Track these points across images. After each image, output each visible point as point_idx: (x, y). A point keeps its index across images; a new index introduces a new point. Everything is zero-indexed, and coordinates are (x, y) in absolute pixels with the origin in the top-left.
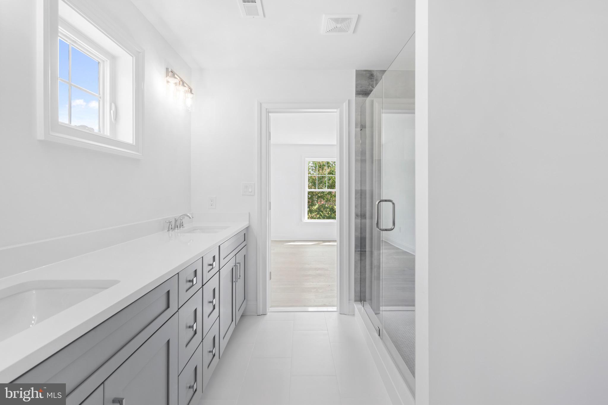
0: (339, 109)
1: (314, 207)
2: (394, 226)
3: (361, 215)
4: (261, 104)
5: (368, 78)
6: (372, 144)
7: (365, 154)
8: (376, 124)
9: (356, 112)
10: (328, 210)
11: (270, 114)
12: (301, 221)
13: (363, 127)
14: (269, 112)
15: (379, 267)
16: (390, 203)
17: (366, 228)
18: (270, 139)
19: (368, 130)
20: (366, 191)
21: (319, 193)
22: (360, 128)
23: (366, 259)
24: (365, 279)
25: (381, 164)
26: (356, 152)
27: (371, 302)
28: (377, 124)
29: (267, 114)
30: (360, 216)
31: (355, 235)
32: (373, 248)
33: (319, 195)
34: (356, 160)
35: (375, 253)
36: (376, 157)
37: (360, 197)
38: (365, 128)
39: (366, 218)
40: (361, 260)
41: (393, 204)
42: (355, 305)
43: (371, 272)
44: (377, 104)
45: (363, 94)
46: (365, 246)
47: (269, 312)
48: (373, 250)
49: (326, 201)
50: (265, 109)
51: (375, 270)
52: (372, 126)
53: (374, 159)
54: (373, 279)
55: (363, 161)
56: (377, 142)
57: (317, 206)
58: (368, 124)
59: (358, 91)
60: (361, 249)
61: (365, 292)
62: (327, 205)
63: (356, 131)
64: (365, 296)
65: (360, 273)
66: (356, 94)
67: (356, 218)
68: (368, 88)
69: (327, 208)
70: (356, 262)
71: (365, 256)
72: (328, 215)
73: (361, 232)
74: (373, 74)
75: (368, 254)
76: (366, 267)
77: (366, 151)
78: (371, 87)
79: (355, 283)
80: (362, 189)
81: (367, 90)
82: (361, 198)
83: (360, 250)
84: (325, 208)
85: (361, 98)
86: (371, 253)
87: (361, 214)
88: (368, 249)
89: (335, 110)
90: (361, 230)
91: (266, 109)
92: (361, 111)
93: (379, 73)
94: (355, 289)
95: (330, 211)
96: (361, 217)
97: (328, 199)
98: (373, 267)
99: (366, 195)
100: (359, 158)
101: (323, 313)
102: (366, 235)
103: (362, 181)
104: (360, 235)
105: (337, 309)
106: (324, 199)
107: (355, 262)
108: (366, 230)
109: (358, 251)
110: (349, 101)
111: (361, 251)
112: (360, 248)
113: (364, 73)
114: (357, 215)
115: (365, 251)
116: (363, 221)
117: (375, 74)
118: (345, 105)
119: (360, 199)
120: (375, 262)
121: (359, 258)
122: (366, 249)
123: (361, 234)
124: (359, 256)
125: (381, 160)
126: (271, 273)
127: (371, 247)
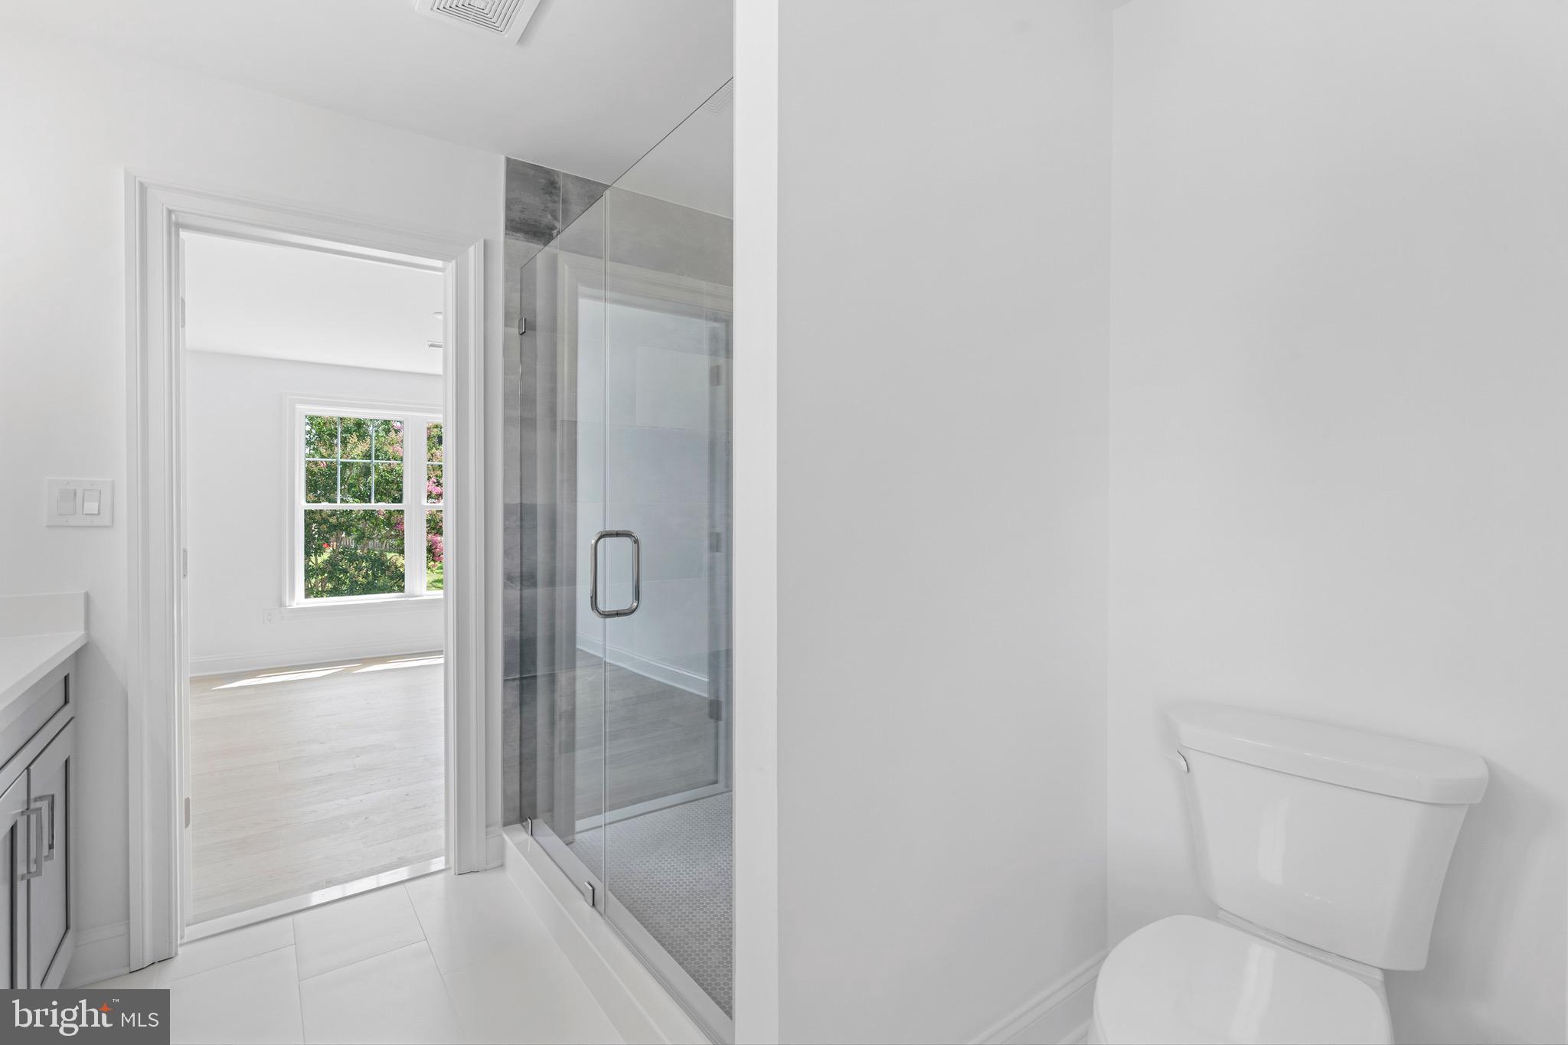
0: (454, 262)
1: (316, 560)
2: (638, 600)
3: (523, 578)
4: (143, 188)
5: (543, 189)
6: (553, 377)
7: (534, 402)
8: (563, 323)
9: (507, 279)
10: (364, 564)
11: (184, 234)
12: (281, 604)
13: (527, 327)
14: (179, 226)
15: (572, 715)
16: (627, 541)
17: (535, 612)
18: (183, 326)
19: (541, 338)
20: (534, 506)
21: (330, 516)
22: (520, 327)
23: (535, 699)
24: (533, 757)
25: (576, 433)
26: (505, 394)
27: (552, 817)
28: (566, 323)
29: (173, 229)
30: (519, 579)
31: (505, 637)
32: (557, 667)
33: (333, 520)
34: (507, 420)
35: (562, 678)
36: (563, 414)
37: (519, 523)
38: (534, 328)
39: (534, 584)
40: (521, 704)
41: (636, 542)
42: (506, 837)
43: (552, 733)
44: (566, 267)
45: (527, 233)
46: (534, 663)
47: (181, 945)
48: (556, 672)
49: (358, 540)
50: (165, 211)
51: (561, 724)
52: (553, 328)
53: (559, 419)
54: (556, 750)
55: (527, 423)
56: (566, 372)
57: (326, 556)
58: (541, 320)
59: (512, 220)
60: (521, 673)
61: (534, 792)
62: (362, 551)
63: (506, 335)
64: (533, 806)
65: (521, 740)
66: (506, 228)
67: (505, 586)
68: (541, 216)
69: (362, 558)
70: (506, 712)
71: (535, 691)
72: (365, 581)
73: (521, 626)
74: (557, 183)
75: (541, 684)
76: (536, 720)
77: (535, 394)
78: (549, 217)
79: (504, 773)
80: (524, 502)
81: (541, 224)
82: (521, 527)
83: (518, 676)
84: (353, 558)
85: (522, 244)
86: (552, 678)
87: (521, 572)
88: (541, 670)
89: (439, 264)
90: (521, 621)
91: (170, 212)
92: (521, 279)
93: (573, 184)
94: (504, 791)
95: (371, 569)
96: (521, 580)
97: (363, 534)
98: (557, 717)
99: (535, 518)
100: (517, 413)
101: (401, 887)
102: (535, 633)
103: (525, 482)
104: (519, 632)
105: (447, 862)
106: (348, 534)
107: (504, 711)
108: (535, 619)
109: (516, 679)
110: (486, 244)
111: (521, 679)
112: (518, 669)
113: (532, 172)
114: (508, 578)
115: (535, 677)
116: (527, 592)
117: (561, 183)
118: (473, 255)
119: (519, 530)
120: (562, 705)
121: (517, 700)
122: (536, 670)
123: (521, 630)
124: (517, 693)
125: (576, 422)
126: (187, 800)
127: (551, 662)
